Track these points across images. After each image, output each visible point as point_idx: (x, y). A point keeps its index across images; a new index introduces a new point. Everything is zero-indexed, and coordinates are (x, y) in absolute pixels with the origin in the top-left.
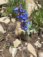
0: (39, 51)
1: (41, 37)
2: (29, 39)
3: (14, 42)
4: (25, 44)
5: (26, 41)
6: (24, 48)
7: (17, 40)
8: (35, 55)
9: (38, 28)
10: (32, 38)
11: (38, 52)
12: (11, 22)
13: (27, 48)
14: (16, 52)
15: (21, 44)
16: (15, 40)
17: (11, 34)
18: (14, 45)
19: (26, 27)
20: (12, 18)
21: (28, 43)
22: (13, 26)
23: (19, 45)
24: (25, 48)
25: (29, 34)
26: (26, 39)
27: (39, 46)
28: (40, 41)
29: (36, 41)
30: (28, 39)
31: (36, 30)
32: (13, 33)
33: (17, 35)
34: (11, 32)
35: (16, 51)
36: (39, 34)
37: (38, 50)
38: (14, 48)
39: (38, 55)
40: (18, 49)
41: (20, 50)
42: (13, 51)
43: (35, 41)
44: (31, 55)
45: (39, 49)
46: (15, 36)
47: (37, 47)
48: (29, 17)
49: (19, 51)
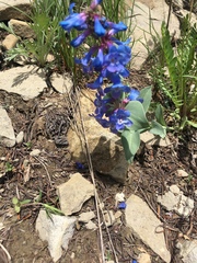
0: (181, 235)
1: (191, 168)
2: (134, 172)
3: (62, 189)
4: (113, 197)
5: (122, 185)
6: (111, 218)
7: (77, 177)
8: (163, 252)
9: (180, 122)
10: (149, 170)
11: (177, 237)
12: (52, 91)
13: (122, 218)
14: (70, 236)
15: (93, 197)
16: (66, 178)
17: (47, 150)
18: (62, 202)
19: (124, 117)
20: (54, 75)
21: (128, 194)
22: (59, 112)
23: (85, 204)
24: (113, 219)
25: (134, 149)
26: (121, 177)
27: (180, 211)
28: (189, 187)
29: (170, 184)
30: (130, 175)
31: (172, 131)
32: (59, 146)
33: (77, 155)
34: (48, 138)
35: (72, 230)
36: (183, 152)
37: (177, 226)
38: (63, 215)
39: (174, 251)
40: (82, 223)
41: (91, 225)
42: (54, 233)
43: (162, 183)
44: (142, 250)
45: (181, 222)
46: (68, 156)
47: (174, 212)
48: (138, 68)
49: (86, 230)
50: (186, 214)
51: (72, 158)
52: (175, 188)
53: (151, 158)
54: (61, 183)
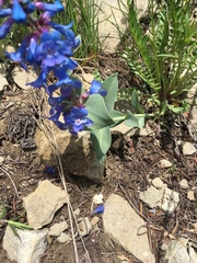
0: (166, 234)
1: (175, 156)
4: (89, 199)
5: (100, 185)
6: (87, 225)
7: (45, 185)
9: (160, 108)
10: (129, 164)
11: (162, 237)
13: (100, 225)
14: (41, 252)
15: (66, 204)
16: (34, 186)
17: (13, 157)
18: (29, 216)
20: (17, 69)
21: (107, 195)
22: (23, 111)
23: (58, 213)
24: (89, 226)
26: (97, 177)
27: (165, 207)
28: (174, 179)
29: (152, 177)
30: (108, 172)
31: (152, 118)
32: (26, 150)
33: (47, 157)
34: (13, 142)
35: (42, 245)
36: (166, 139)
37: (162, 225)
39: (159, 254)
41: (63, 238)
42: (22, 251)
43: (144, 178)
44: (123, 257)
45: (166, 220)
46: (37, 161)
47: (158, 208)
48: (112, 51)
49: (58, 243)
50: (171, 209)
51: (42, 161)
52: (158, 181)
53: (131, 151)
54: (29, 192)
